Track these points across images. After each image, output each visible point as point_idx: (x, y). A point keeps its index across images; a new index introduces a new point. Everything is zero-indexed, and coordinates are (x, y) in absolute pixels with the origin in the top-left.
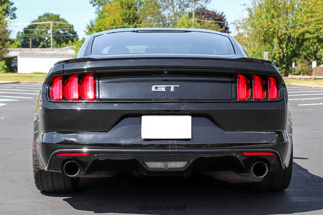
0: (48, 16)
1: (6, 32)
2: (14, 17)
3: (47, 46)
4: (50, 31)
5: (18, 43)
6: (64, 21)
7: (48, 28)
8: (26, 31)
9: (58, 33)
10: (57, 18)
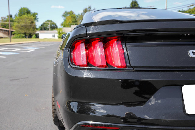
0: (48, 21)
1: (35, 25)
2: (38, 21)
3: (48, 30)
4: (49, 25)
5: (39, 29)
6: (53, 22)
7: (49, 24)
8: (42, 25)
9: (52, 26)
10: (51, 21)
